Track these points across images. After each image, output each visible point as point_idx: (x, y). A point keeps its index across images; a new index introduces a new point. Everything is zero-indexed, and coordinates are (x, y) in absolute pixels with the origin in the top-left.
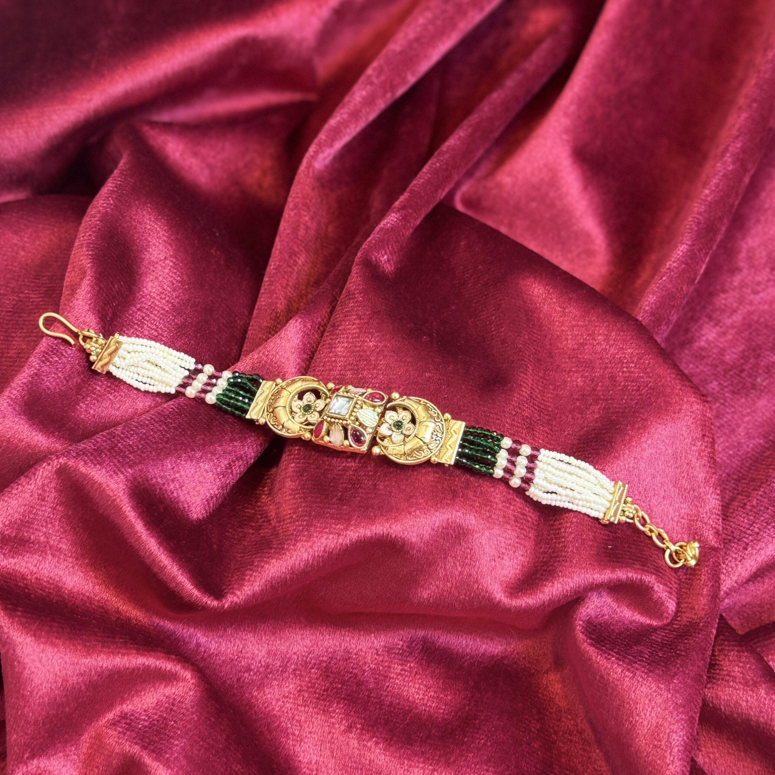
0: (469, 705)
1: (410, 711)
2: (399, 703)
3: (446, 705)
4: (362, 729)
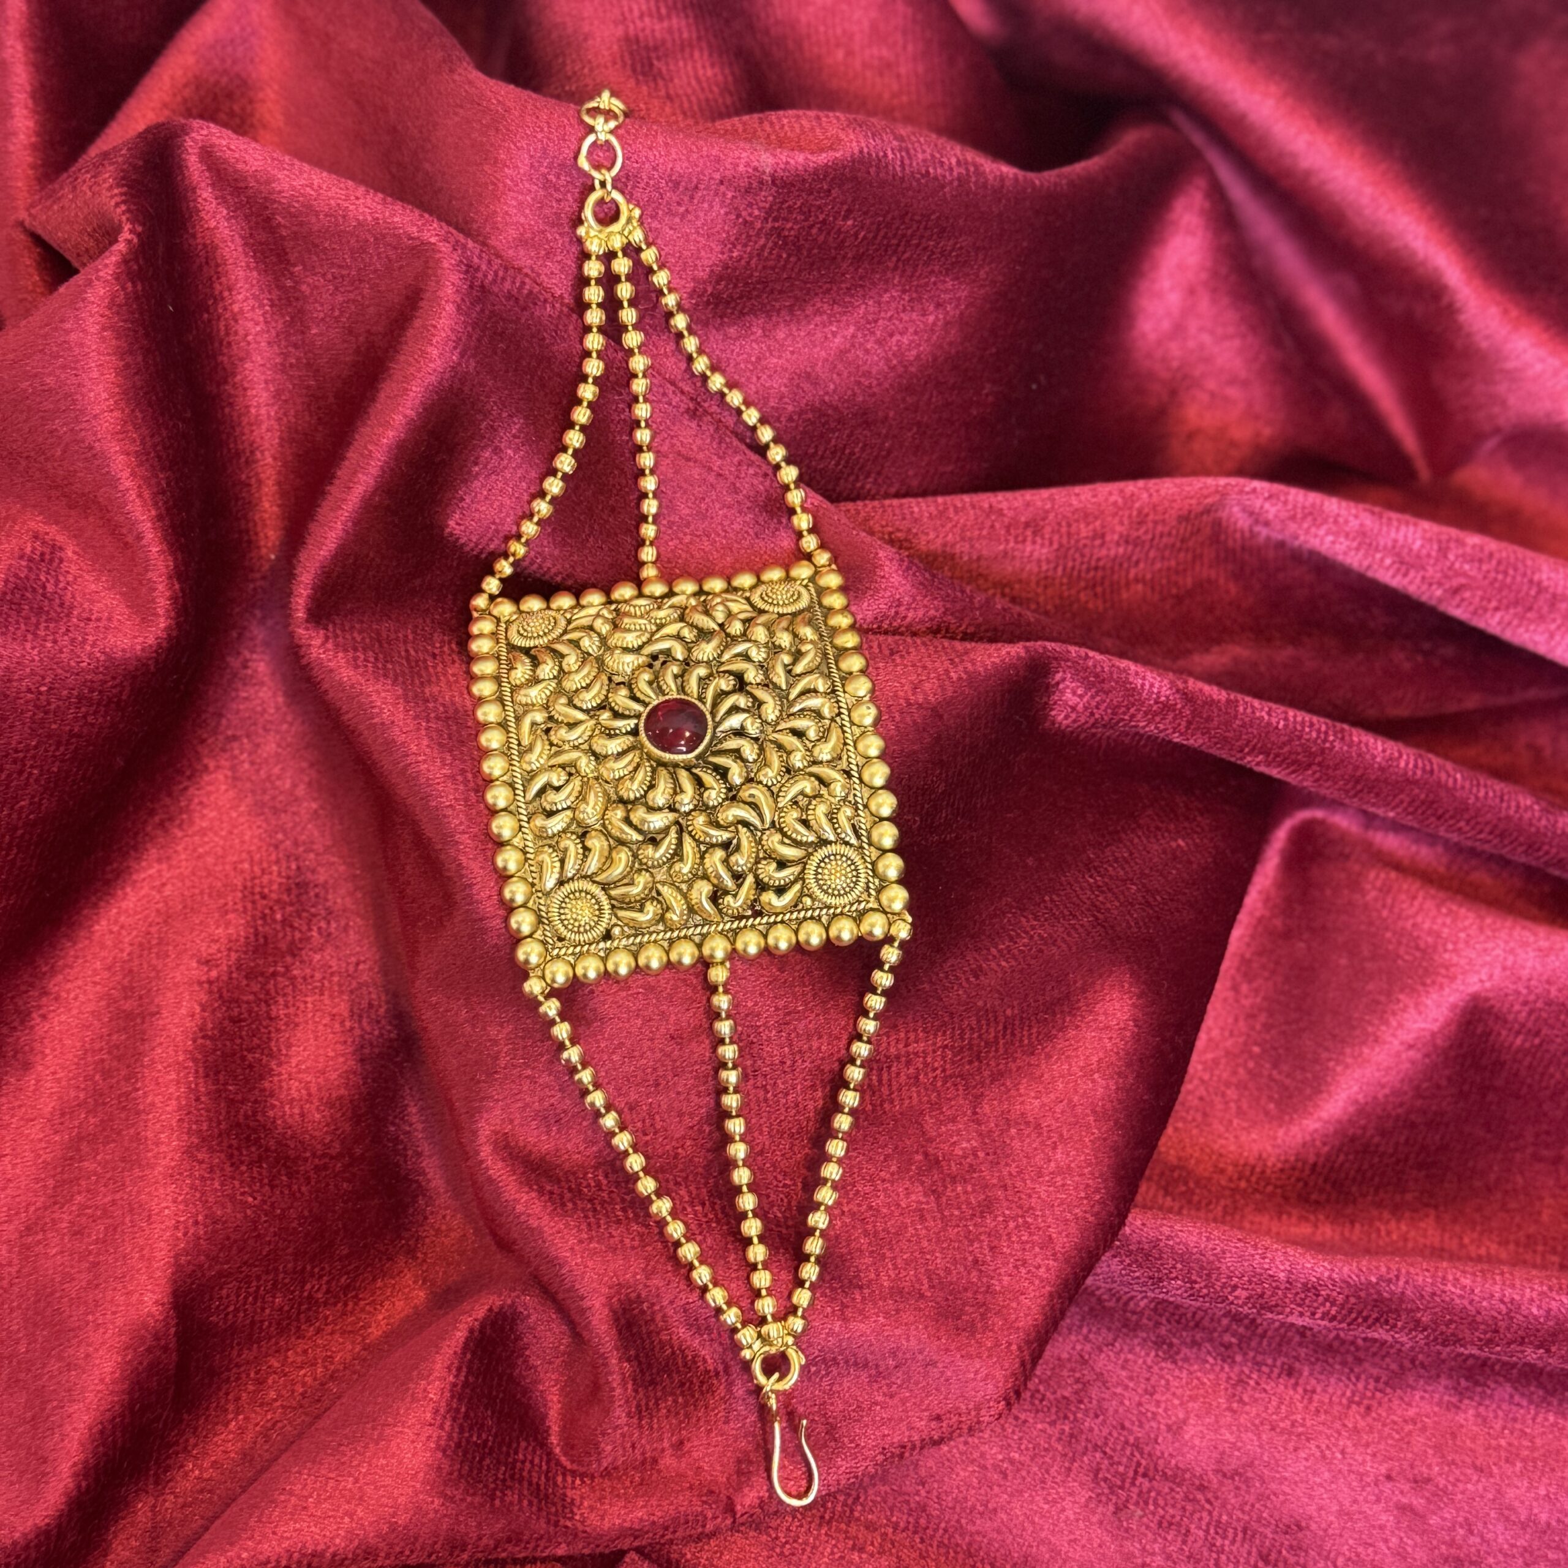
0: (314, 1155)
1: (271, 1055)
2: (278, 1030)
3: (302, 1115)
4: (210, 982)
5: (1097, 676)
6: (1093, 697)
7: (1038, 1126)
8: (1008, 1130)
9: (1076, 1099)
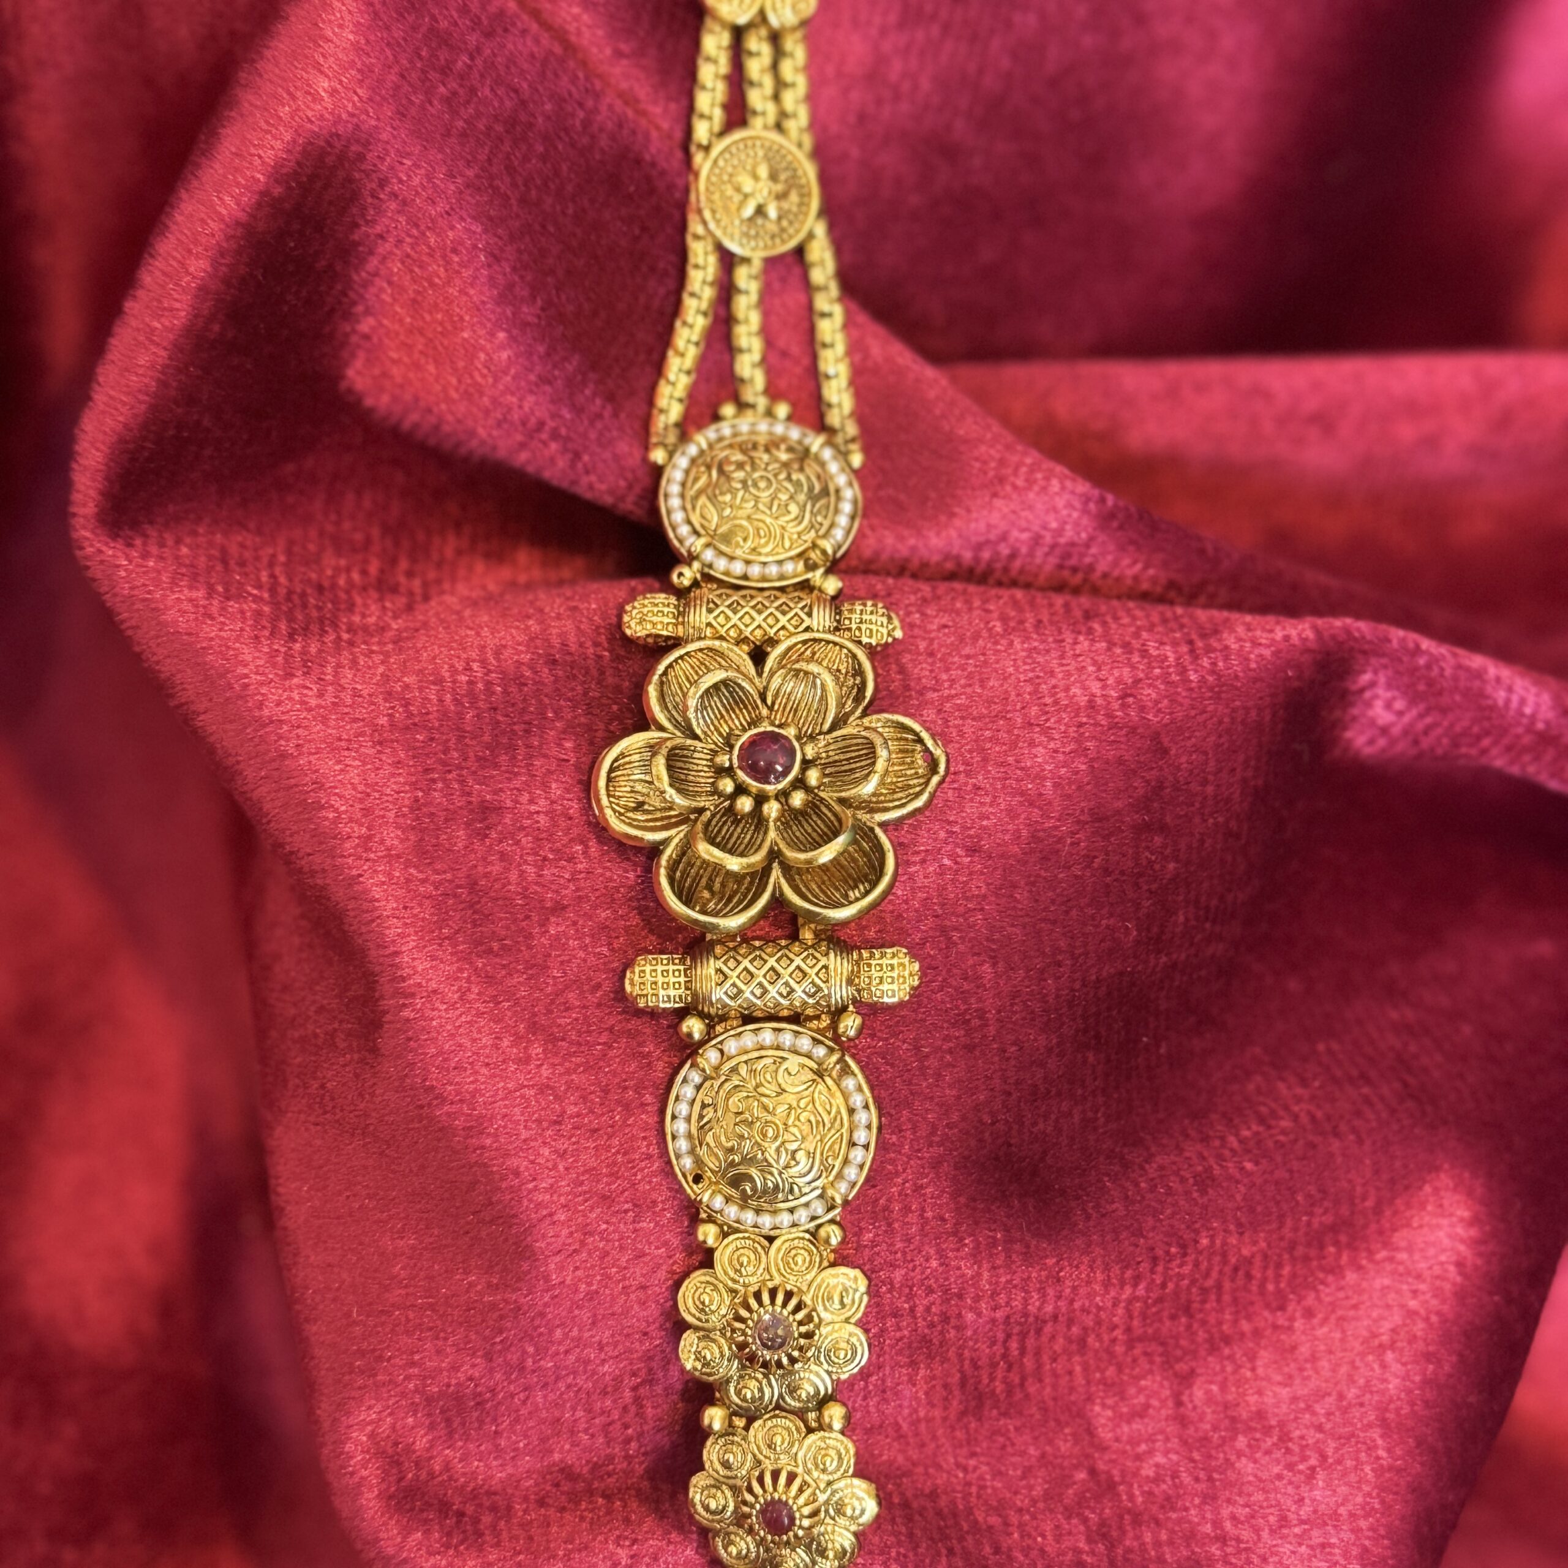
5: (1430, 683)
6: (1421, 716)
7: (1285, 1438)
8: (1234, 1439)
9: (1352, 1393)
